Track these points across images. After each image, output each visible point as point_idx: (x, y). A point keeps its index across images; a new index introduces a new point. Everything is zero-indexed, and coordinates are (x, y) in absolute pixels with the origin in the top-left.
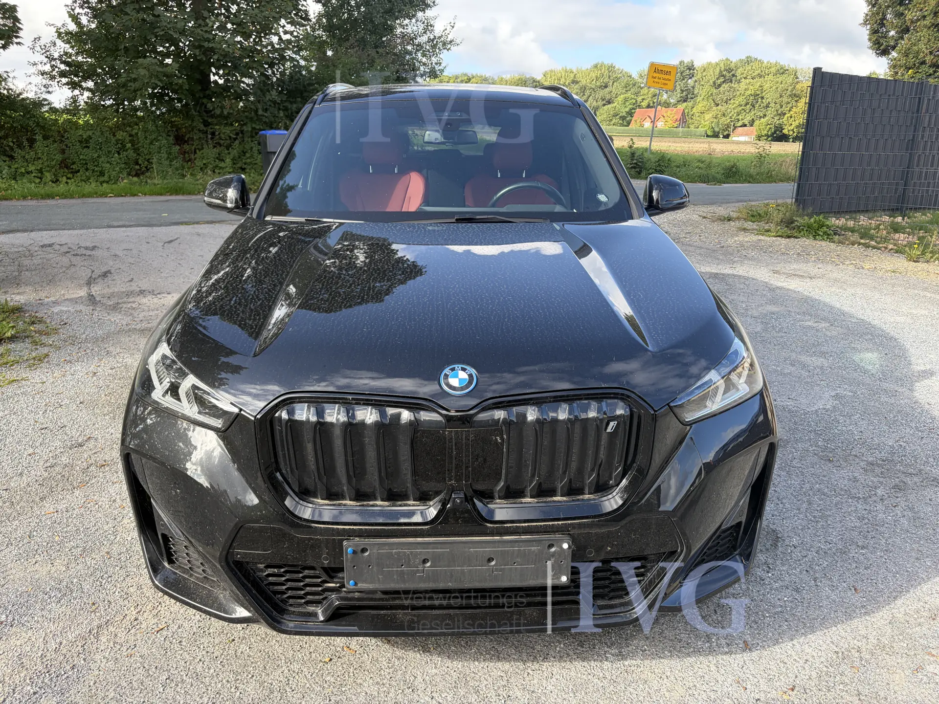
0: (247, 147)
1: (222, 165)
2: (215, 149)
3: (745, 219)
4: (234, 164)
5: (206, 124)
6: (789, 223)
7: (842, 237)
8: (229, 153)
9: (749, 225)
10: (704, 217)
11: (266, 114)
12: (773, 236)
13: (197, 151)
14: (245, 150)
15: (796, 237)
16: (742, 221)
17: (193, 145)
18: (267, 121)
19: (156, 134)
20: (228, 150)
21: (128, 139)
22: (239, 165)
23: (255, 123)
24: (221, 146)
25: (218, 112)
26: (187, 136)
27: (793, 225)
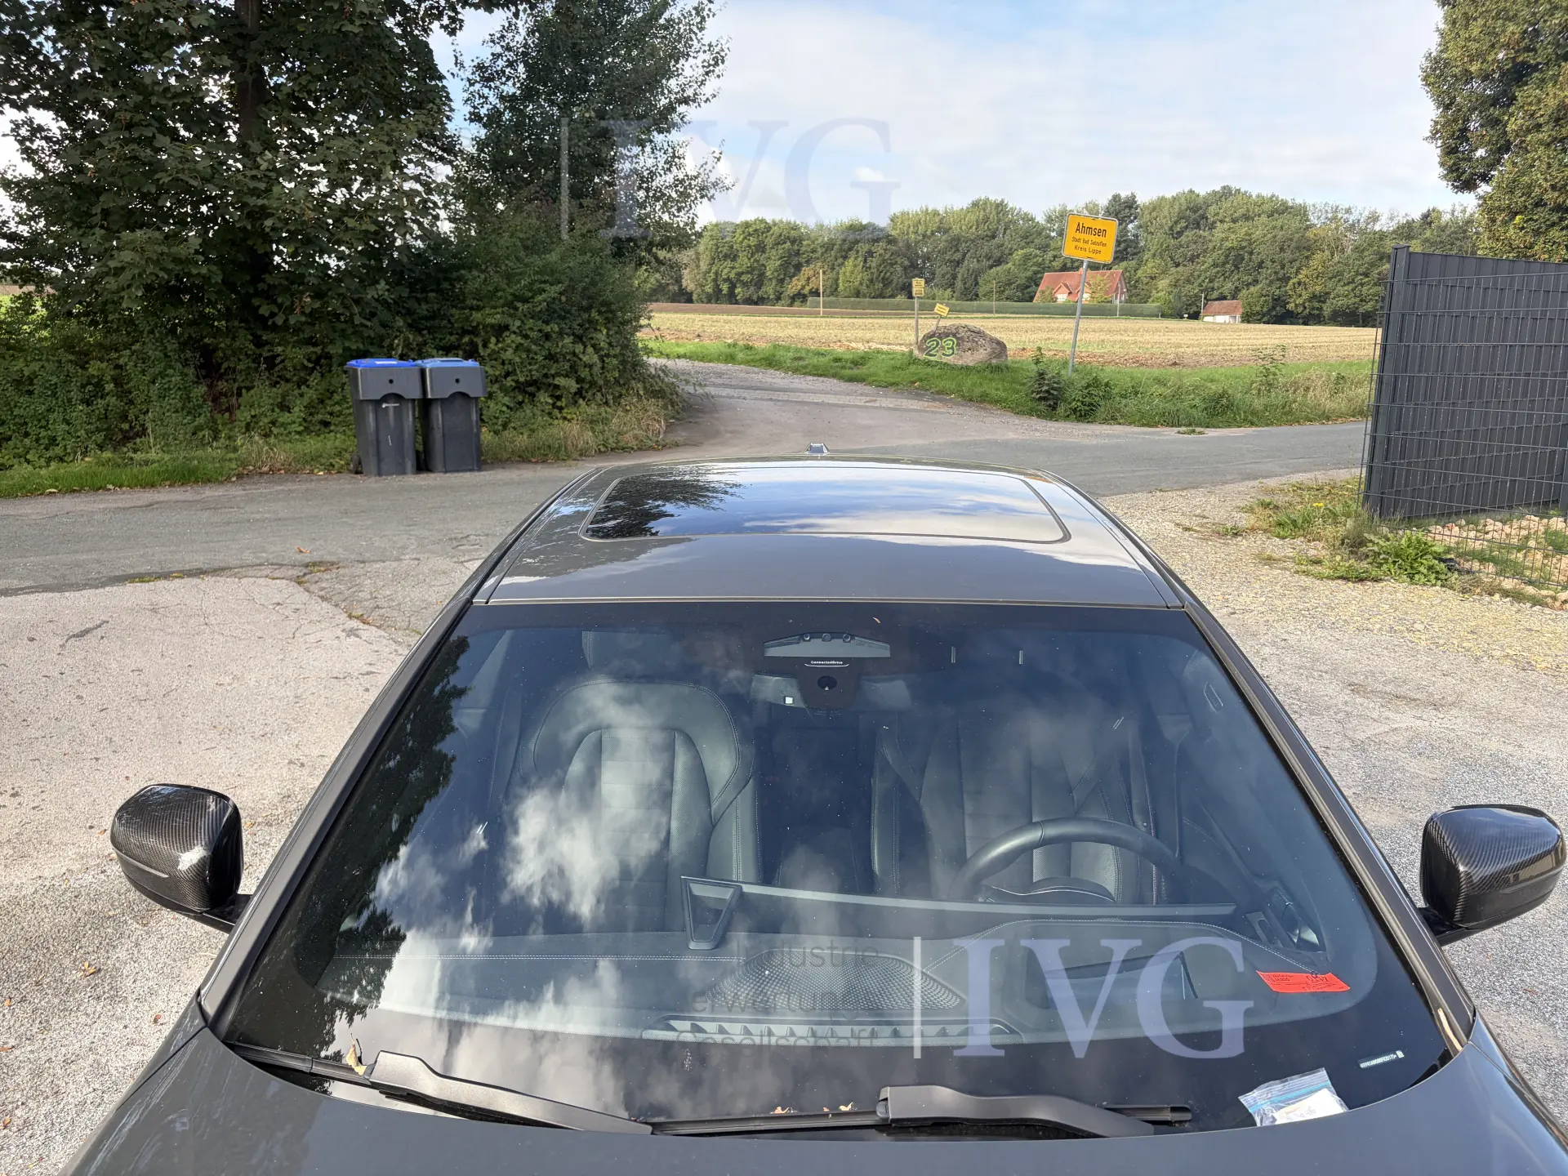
0: (335, 382)
1: (285, 417)
2: (274, 390)
3: (1265, 531)
4: (311, 414)
5: (259, 343)
6: (1354, 544)
7: (1467, 577)
8: (302, 395)
9: (1276, 546)
10: (1187, 529)
11: (369, 324)
12: (1328, 578)
13: (244, 391)
14: (332, 389)
15: (1377, 580)
16: (1261, 537)
17: (235, 380)
18: (373, 335)
19: (163, 364)
20: (299, 387)
21: (110, 373)
22: (320, 417)
23: (350, 340)
24: (287, 381)
25: (279, 320)
26: (225, 365)
27: (1364, 549)
